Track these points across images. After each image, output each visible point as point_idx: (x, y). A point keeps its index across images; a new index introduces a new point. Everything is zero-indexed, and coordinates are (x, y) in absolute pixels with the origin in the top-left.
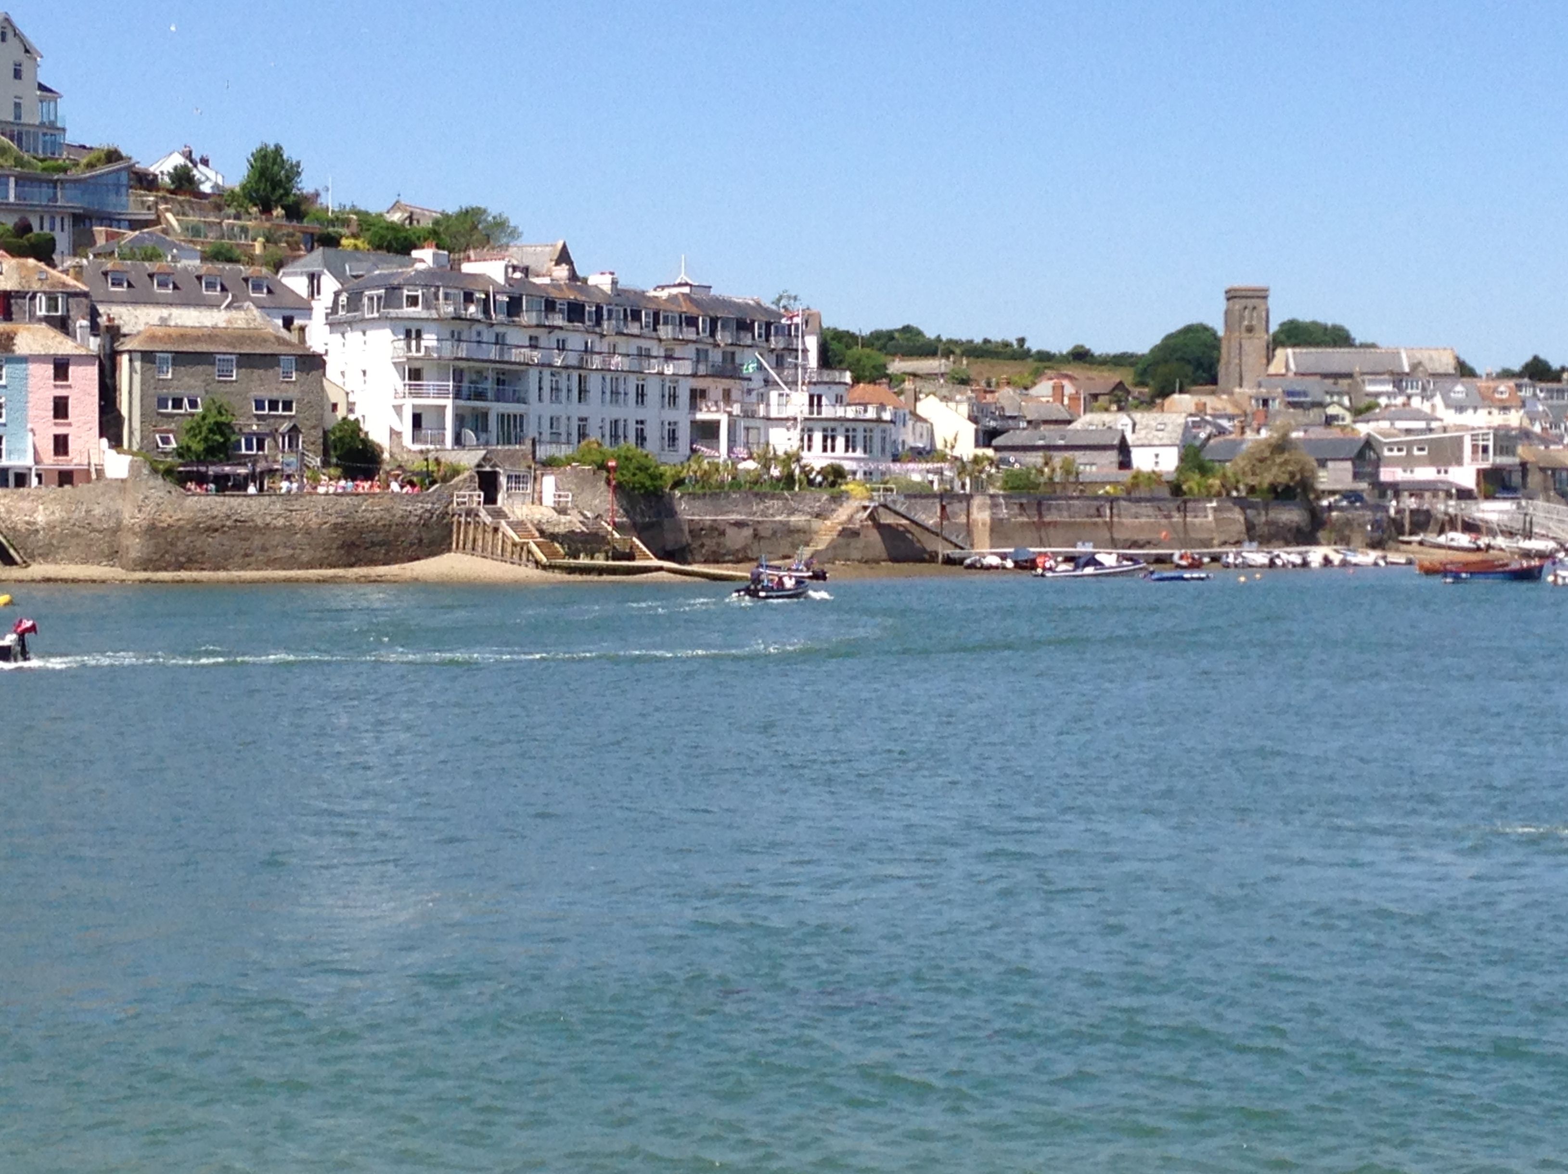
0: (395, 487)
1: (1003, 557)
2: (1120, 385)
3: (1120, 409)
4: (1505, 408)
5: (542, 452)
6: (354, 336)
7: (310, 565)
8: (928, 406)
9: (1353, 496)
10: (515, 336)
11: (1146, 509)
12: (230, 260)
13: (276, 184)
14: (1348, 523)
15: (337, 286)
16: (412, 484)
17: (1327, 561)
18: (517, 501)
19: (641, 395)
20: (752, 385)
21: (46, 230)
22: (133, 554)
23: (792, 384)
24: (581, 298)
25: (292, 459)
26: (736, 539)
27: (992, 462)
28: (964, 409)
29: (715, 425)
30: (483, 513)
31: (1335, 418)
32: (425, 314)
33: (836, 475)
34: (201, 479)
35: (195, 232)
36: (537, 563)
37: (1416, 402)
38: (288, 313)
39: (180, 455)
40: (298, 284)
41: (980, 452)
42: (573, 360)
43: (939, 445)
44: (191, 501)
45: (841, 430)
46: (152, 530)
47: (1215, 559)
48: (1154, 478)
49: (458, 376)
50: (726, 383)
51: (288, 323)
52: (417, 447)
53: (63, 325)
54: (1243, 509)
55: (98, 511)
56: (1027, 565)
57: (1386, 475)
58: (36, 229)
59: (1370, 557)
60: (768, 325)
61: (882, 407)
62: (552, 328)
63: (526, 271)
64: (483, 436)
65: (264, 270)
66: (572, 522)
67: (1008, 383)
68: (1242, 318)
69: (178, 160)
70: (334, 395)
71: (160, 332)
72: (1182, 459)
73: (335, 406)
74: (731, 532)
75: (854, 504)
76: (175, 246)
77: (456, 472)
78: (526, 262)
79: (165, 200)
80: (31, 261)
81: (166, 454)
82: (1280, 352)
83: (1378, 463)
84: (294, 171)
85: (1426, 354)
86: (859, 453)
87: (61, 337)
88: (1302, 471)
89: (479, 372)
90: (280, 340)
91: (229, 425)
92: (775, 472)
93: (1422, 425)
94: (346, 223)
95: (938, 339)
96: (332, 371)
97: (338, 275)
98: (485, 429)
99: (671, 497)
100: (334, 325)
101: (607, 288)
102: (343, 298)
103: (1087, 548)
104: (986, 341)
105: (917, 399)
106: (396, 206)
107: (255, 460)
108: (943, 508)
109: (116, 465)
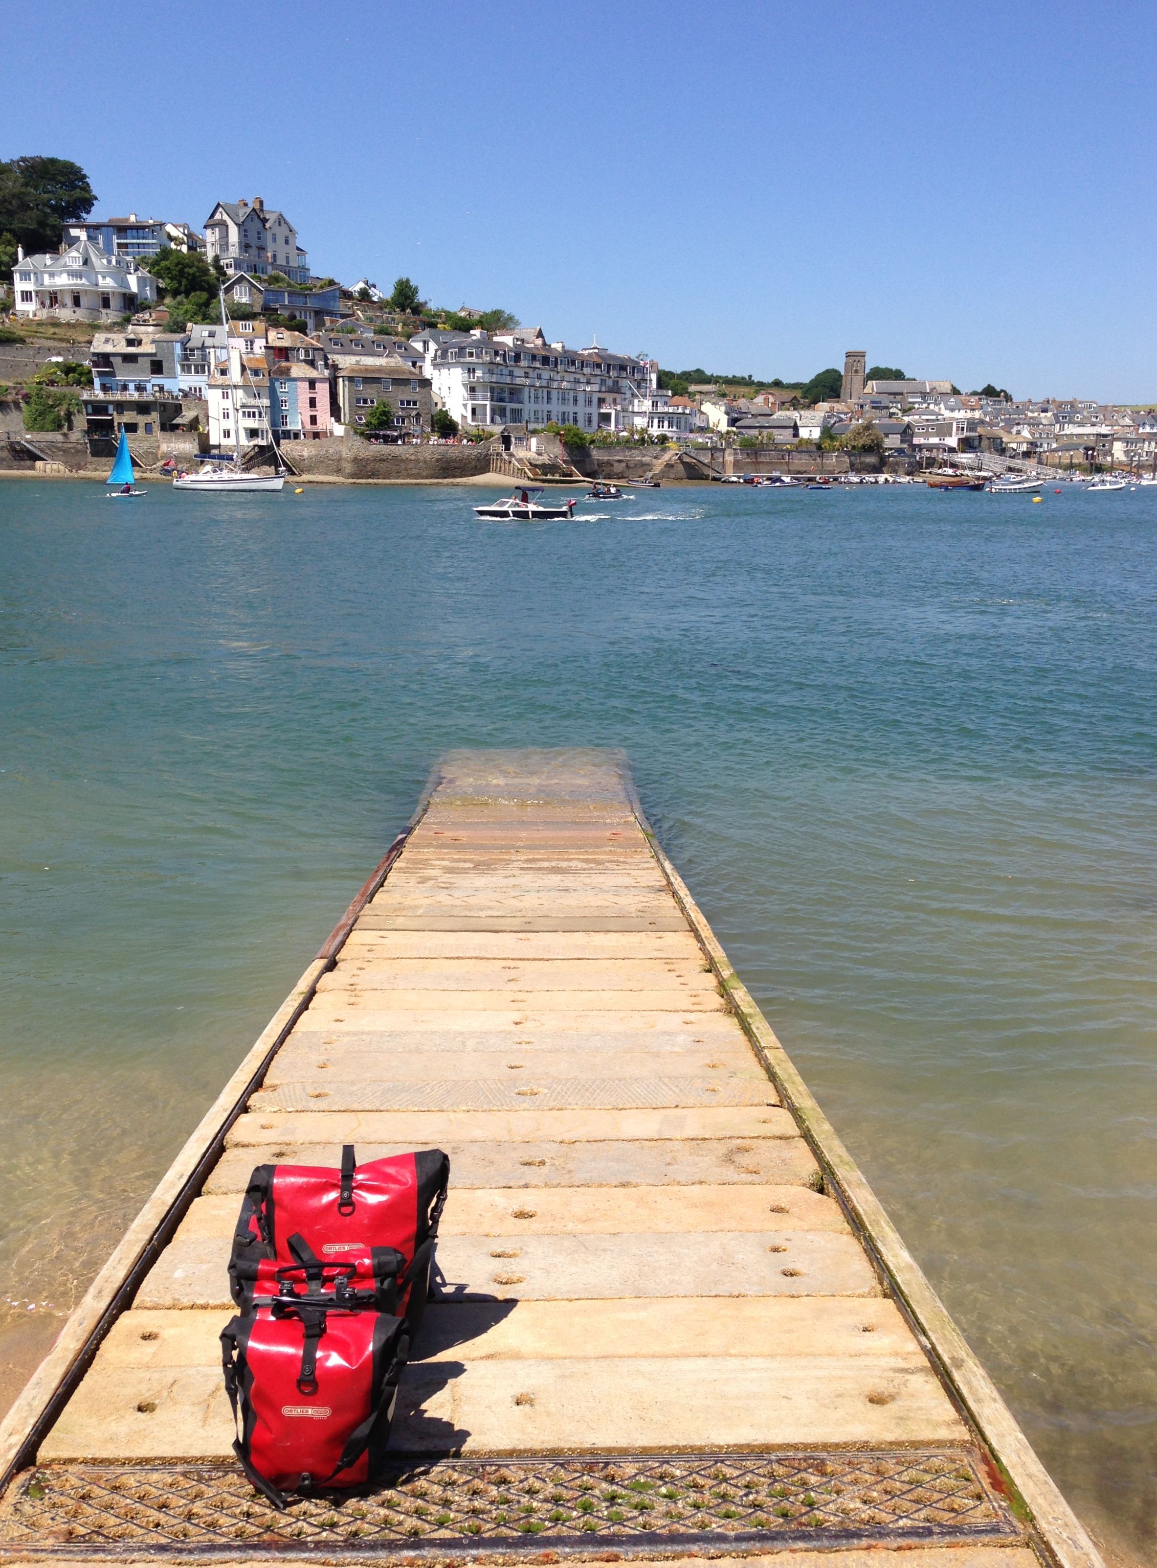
0: (465, 441)
1: (739, 477)
2: (795, 398)
3: (795, 409)
4: (973, 410)
5: (531, 426)
6: (444, 371)
7: (427, 478)
8: (707, 407)
9: (900, 451)
10: (518, 372)
11: (805, 456)
12: (387, 334)
13: (407, 297)
14: (897, 463)
15: (436, 347)
16: (472, 441)
17: (887, 480)
18: (520, 449)
19: (575, 400)
20: (626, 396)
21: (303, 318)
22: (348, 471)
23: (644, 396)
24: (548, 354)
25: (418, 428)
26: (618, 468)
27: (735, 434)
28: (723, 408)
29: (609, 415)
30: (504, 455)
31: (894, 414)
32: (476, 361)
33: (663, 439)
34: (377, 437)
35: (370, 320)
36: (528, 478)
37: (932, 407)
38: (415, 359)
39: (367, 426)
40: (418, 346)
41: (730, 429)
42: (544, 383)
43: (711, 425)
44: (373, 447)
45: (666, 417)
46: (356, 460)
47: (835, 479)
48: (809, 441)
49: (492, 390)
50: (615, 395)
51: (414, 364)
52: (474, 424)
53: (312, 363)
54: (849, 457)
55: (331, 451)
56: (749, 481)
57: (916, 441)
58: (298, 318)
59: (906, 479)
60: (634, 368)
61: (685, 407)
62: (535, 368)
63: (523, 340)
64: (504, 419)
65: (403, 339)
66: (545, 459)
67: (743, 397)
68: (853, 366)
69: (361, 285)
70: (436, 399)
71: (356, 367)
72: (822, 433)
73: (436, 404)
74: (616, 464)
75: (673, 452)
76: (362, 327)
77: (492, 436)
78: (522, 337)
79: (357, 305)
80: (297, 333)
81: (361, 425)
82: (869, 382)
83: (912, 436)
84: (415, 291)
85: (938, 383)
86: (674, 429)
87: (311, 369)
88: (877, 439)
89: (502, 389)
90: (411, 373)
91: (389, 412)
92: (636, 437)
93: (934, 417)
94: (440, 316)
95: (712, 375)
96: (435, 388)
97: (437, 342)
98: (505, 416)
99: (589, 448)
100: (435, 365)
101: (560, 349)
102: (439, 353)
103: (776, 474)
104: (734, 377)
105: (701, 404)
106: (463, 309)
107: (401, 428)
108: (712, 455)
109: (339, 430)
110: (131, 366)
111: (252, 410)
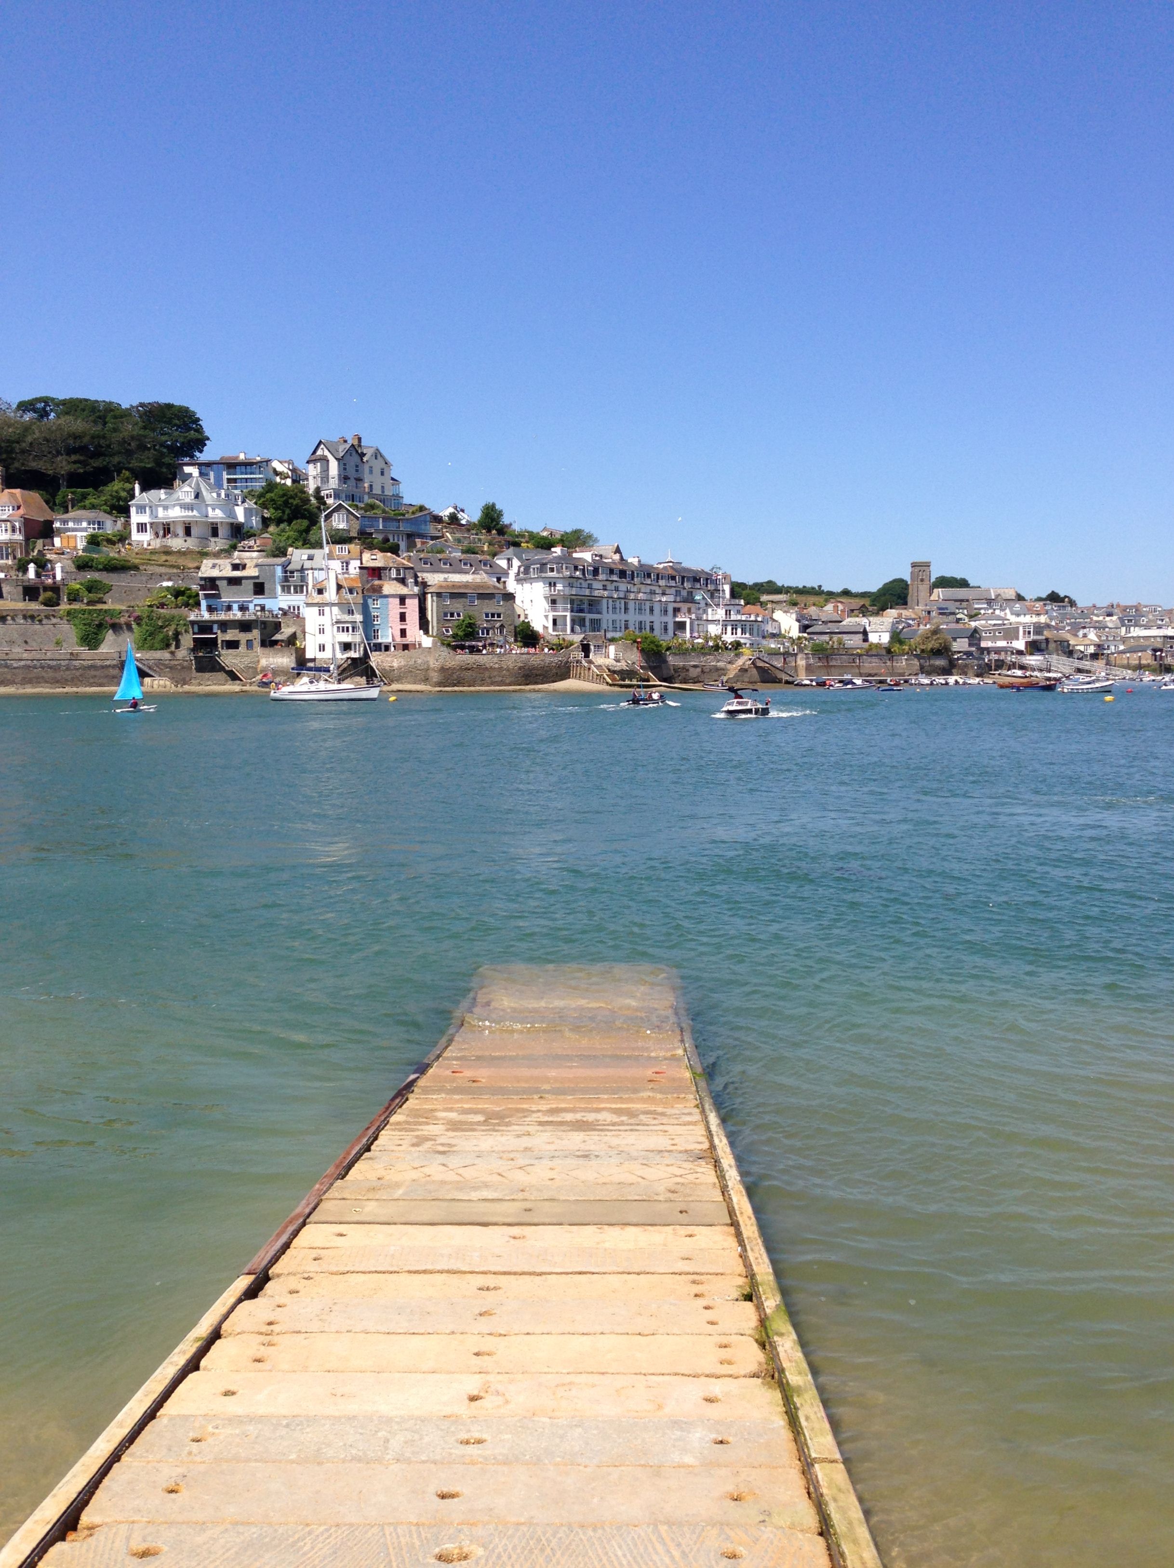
0: (546, 650)
1: (811, 681)
2: (863, 606)
3: (864, 616)
4: (1038, 615)
5: (610, 635)
6: (527, 586)
7: (510, 685)
8: (778, 615)
9: (968, 654)
10: (596, 585)
11: (875, 660)
12: (474, 553)
13: (493, 520)
14: (966, 666)
15: (519, 564)
16: (553, 649)
17: (957, 682)
18: (598, 657)
19: (652, 610)
20: (700, 606)
21: (396, 541)
22: (435, 680)
23: (718, 605)
24: (625, 568)
25: (501, 638)
26: (694, 673)
27: (806, 639)
28: (794, 616)
29: (684, 623)
30: (583, 662)
31: (960, 619)
32: (557, 576)
33: (737, 645)
34: (463, 648)
35: (459, 541)
36: (607, 683)
37: (997, 612)
38: (498, 576)
39: (454, 637)
40: (503, 563)
41: (801, 635)
42: (622, 595)
43: (783, 632)
44: (458, 657)
45: (739, 625)
46: (443, 670)
47: (906, 681)
48: (878, 646)
49: (572, 602)
50: (690, 605)
51: (499, 580)
52: (555, 633)
53: (403, 581)
54: (919, 660)
55: (419, 661)
56: (822, 684)
57: (983, 644)
58: (391, 541)
59: (977, 680)
60: (707, 579)
61: (757, 615)
62: (613, 581)
63: (601, 556)
64: (583, 629)
65: (488, 557)
66: (622, 665)
67: (814, 605)
68: (918, 575)
69: (451, 510)
70: (519, 611)
71: (444, 584)
72: (892, 638)
73: (519, 616)
74: (691, 670)
75: (746, 657)
76: (450, 547)
77: (572, 644)
78: (601, 553)
79: (446, 527)
80: (389, 554)
81: (448, 637)
82: (935, 590)
83: (980, 640)
84: (500, 514)
85: (1002, 590)
86: (748, 635)
87: (402, 587)
88: (945, 642)
89: (581, 601)
90: (495, 587)
91: (474, 624)
92: (711, 643)
93: (1000, 622)
94: (523, 536)
95: (783, 586)
96: (518, 601)
97: (520, 559)
98: (584, 626)
99: (665, 655)
100: (519, 580)
101: (636, 564)
102: (522, 569)
103: (847, 677)
104: (804, 587)
105: (773, 612)
106: (545, 529)
107: (486, 639)
108: (785, 659)
109: (427, 642)
110: (235, 588)
111: (346, 625)
